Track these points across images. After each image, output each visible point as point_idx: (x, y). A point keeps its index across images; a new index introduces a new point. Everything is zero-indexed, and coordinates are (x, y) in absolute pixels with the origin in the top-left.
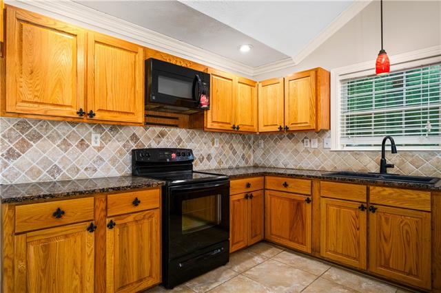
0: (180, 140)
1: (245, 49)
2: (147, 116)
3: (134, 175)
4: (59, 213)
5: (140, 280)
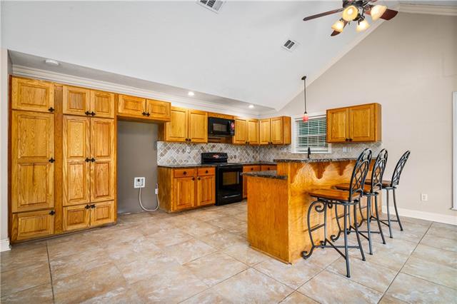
0: (221, 149)
1: (251, 107)
2: (208, 138)
3: (202, 164)
4: (185, 173)
5: (208, 200)
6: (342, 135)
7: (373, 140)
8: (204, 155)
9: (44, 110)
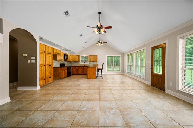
0: (64, 63)
6: (92, 60)
8: (61, 64)
9: (43, 52)
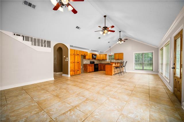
1: (99, 52)
2: (92, 59)
5: (93, 71)
6: (117, 58)
7: (122, 59)
8: (90, 62)
9: (73, 54)
